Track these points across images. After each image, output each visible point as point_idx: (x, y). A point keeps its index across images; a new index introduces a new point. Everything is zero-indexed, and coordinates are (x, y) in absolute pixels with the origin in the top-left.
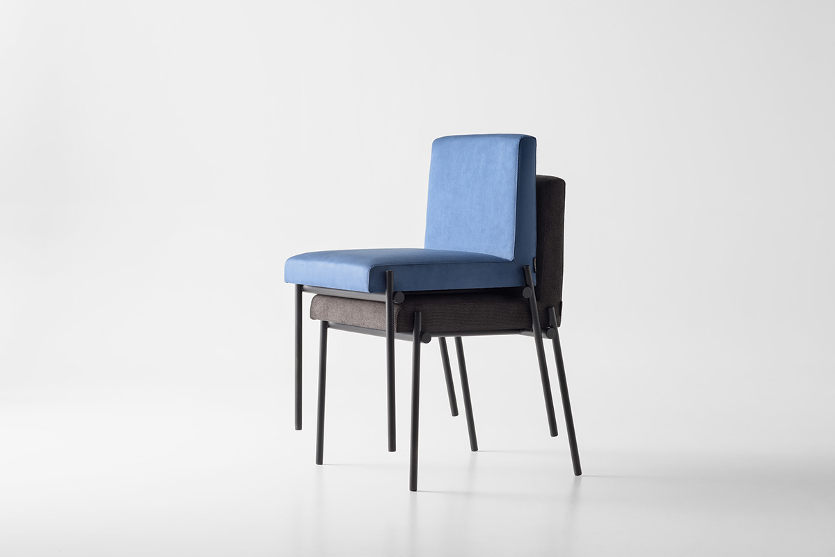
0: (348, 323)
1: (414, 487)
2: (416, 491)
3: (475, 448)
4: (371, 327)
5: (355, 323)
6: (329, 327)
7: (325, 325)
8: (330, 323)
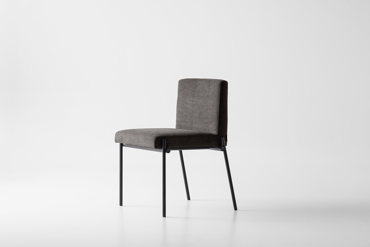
0: (133, 144)
1: (164, 215)
2: (165, 217)
3: (189, 199)
4: (143, 146)
5: (136, 144)
6: (123, 146)
7: (122, 145)
8: (124, 144)
